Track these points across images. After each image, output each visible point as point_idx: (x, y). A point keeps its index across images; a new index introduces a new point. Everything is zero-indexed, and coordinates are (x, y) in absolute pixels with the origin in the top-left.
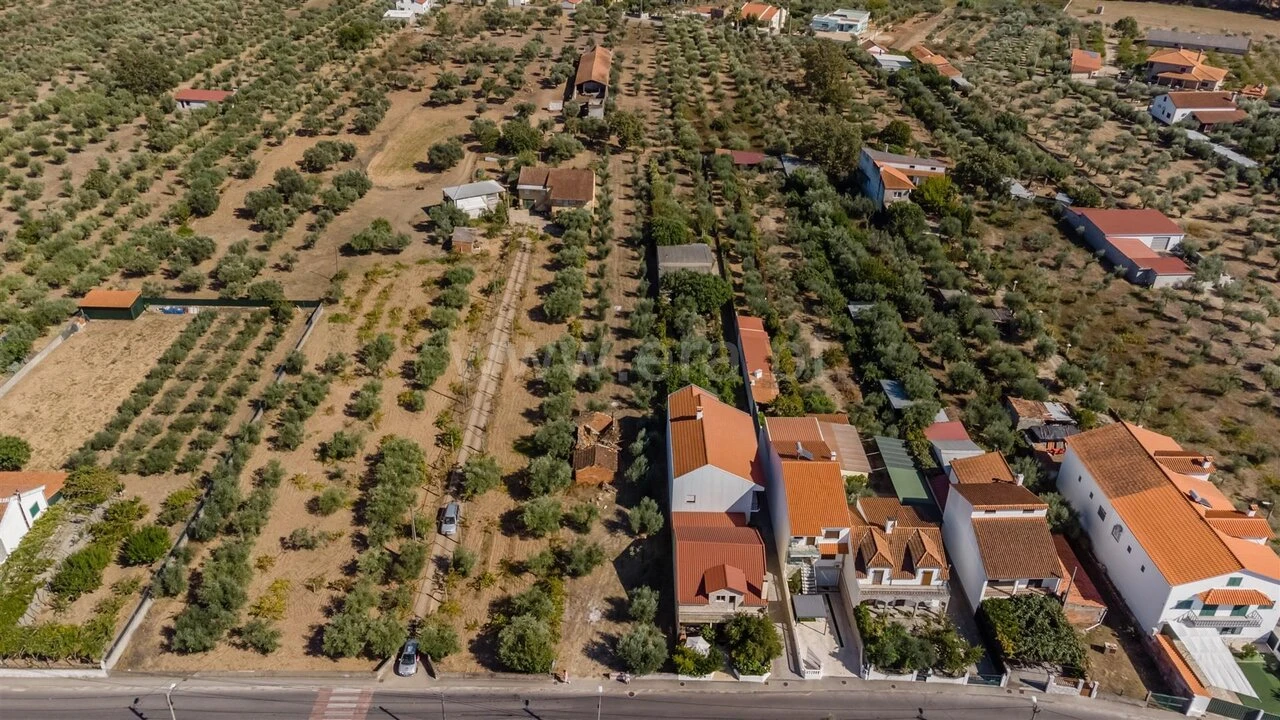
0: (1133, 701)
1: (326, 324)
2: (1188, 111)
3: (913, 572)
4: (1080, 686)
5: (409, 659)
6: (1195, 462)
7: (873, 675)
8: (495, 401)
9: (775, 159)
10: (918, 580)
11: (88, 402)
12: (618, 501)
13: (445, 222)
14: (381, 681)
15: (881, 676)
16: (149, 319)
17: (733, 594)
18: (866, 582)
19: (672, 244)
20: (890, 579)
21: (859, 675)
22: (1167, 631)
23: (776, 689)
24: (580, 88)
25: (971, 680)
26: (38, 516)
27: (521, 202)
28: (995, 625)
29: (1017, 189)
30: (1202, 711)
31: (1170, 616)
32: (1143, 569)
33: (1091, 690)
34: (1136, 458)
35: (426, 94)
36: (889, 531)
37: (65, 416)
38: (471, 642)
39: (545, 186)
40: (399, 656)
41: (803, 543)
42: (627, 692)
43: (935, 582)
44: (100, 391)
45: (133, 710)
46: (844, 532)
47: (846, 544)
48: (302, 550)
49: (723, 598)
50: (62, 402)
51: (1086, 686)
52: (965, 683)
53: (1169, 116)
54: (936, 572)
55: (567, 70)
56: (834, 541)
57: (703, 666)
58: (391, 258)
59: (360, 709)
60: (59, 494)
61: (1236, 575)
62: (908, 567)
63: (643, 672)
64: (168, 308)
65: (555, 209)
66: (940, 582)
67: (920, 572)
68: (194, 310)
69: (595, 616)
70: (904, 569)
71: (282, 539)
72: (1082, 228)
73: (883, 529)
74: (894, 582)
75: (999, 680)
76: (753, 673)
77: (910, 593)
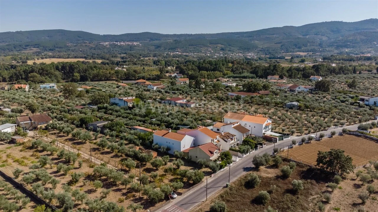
2: (156, 87)
7: (244, 156)
14: (172, 202)
17: (217, 151)
31: (263, 131)
32: (255, 127)
33: (267, 144)
39: (31, 121)
42: (217, 177)
52: (254, 151)
61: (267, 120)
65: (39, 126)
66: (236, 140)
67: (234, 138)
74: (231, 142)
77: (235, 143)
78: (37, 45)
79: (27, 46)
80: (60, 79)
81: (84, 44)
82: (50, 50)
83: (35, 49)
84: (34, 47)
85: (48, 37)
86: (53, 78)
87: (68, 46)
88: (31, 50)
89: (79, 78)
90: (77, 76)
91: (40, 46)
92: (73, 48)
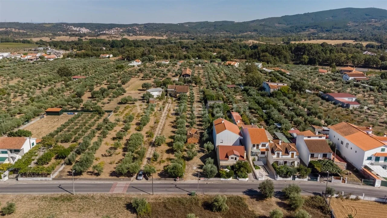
0: (358, 183)
1: (114, 116)
2: (353, 78)
3: (288, 154)
4: (342, 179)
5: (140, 175)
6: (367, 128)
7: (279, 179)
8: (163, 129)
9: (239, 86)
10: (290, 156)
11: (47, 130)
12: (200, 147)
13: (147, 96)
14: (132, 181)
15: (281, 179)
16: (64, 115)
17: (236, 157)
18: (275, 156)
19: (211, 100)
20: (282, 155)
21: (275, 179)
22: (366, 167)
23: (250, 182)
24: (183, 76)
25: (308, 180)
26: (34, 146)
27: (168, 94)
28: (314, 165)
29: (307, 91)
30: (380, 186)
31: (366, 163)
32: (356, 152)
33: (345, 181)
34: (350, 128)
35: (140, 78)
36: (280, 144)
37: (40, 132)
38: (158, 174)
39: (175, 89)
40: (138, 175)
41: (255, 148)
42: (206, 183)
43: (295, 157)
44: (50, 128)
45: (59, 187)
46: (267, 145)
47: (268, 149)
48: (108, 157)
49: (233, 158)
50: (39, 130)
51: (343, 179)
52: (307, 180)
53: (348, 79)
54: (295, 153)
55: (179, 72)
56: (265, 148)
57: (228, 176)
58: (133, 105)
59: (126, 187)
60: (40, 143)
61: (383, 147)
62: (287, 152)
63: (210, 177)
64: (69, 113)
65: (178, 95)
66: (296, 157)
67: (290, 153)
68: (76, 113)
69: (195, 168)
70: (286, 153)
71: (102, 155)
72: (327, 97)
73: (279, 144)
74: (283, 157)
75: (317, 179)
76: (243, 178)
77: (288, 160)
78: (315, 27)
79: (306, 27)
80: (288, 60)
81: (367, 24)
82: (327, 31)
83: (312, 30)
84: (312, 29)
85: (332, 17)
86: (282, 59)
87: (347, 26)
88: (309, 31)
89: (307, 60)
90: (305, 59)
91: (318, 27)
92: (352, 29)
